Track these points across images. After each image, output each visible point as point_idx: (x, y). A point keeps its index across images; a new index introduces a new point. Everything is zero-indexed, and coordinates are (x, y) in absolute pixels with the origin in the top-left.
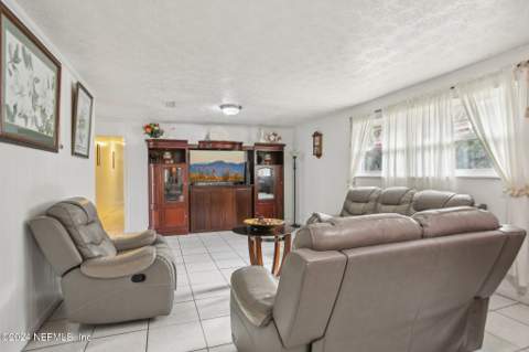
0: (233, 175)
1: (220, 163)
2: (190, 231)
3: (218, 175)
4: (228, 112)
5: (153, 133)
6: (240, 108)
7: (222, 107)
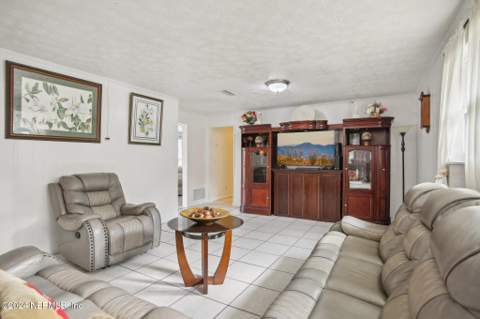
0: (320, 157)
1: (307, 145)
2: (272, 213)
3: (305, 157)
4: (278, 88)
5: (248, 120)
6: (287, 83)
7: (267, 84)
